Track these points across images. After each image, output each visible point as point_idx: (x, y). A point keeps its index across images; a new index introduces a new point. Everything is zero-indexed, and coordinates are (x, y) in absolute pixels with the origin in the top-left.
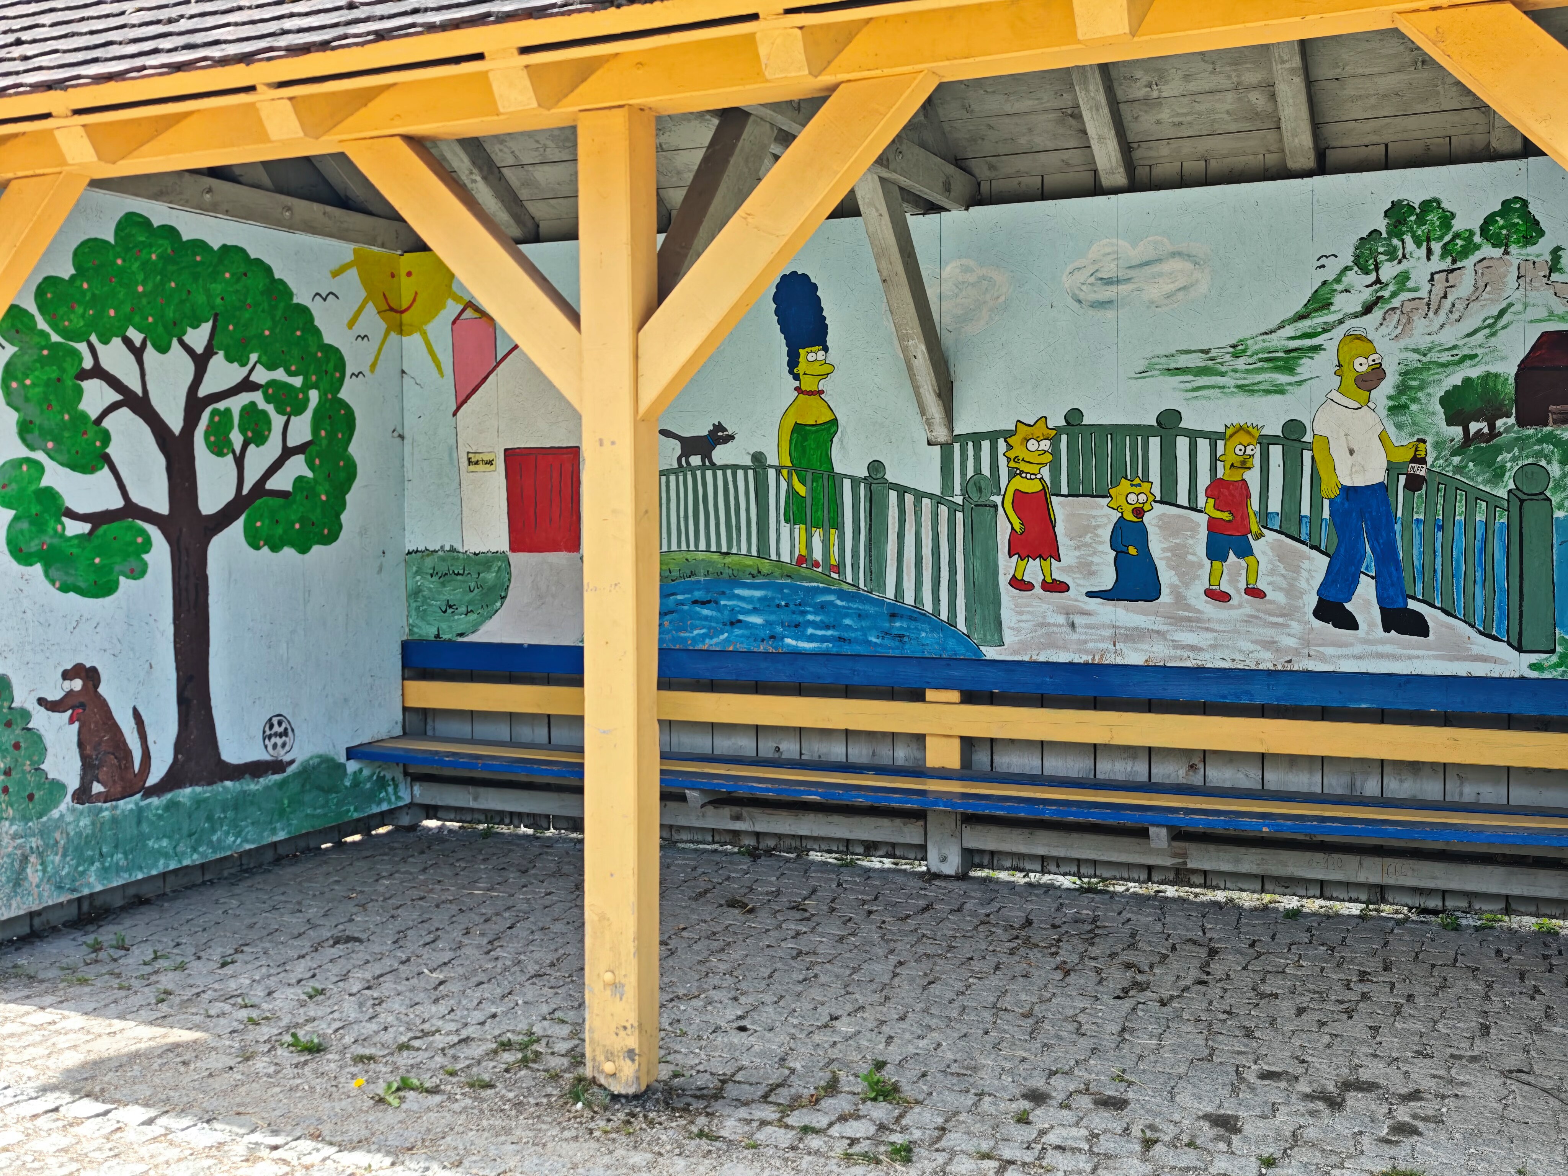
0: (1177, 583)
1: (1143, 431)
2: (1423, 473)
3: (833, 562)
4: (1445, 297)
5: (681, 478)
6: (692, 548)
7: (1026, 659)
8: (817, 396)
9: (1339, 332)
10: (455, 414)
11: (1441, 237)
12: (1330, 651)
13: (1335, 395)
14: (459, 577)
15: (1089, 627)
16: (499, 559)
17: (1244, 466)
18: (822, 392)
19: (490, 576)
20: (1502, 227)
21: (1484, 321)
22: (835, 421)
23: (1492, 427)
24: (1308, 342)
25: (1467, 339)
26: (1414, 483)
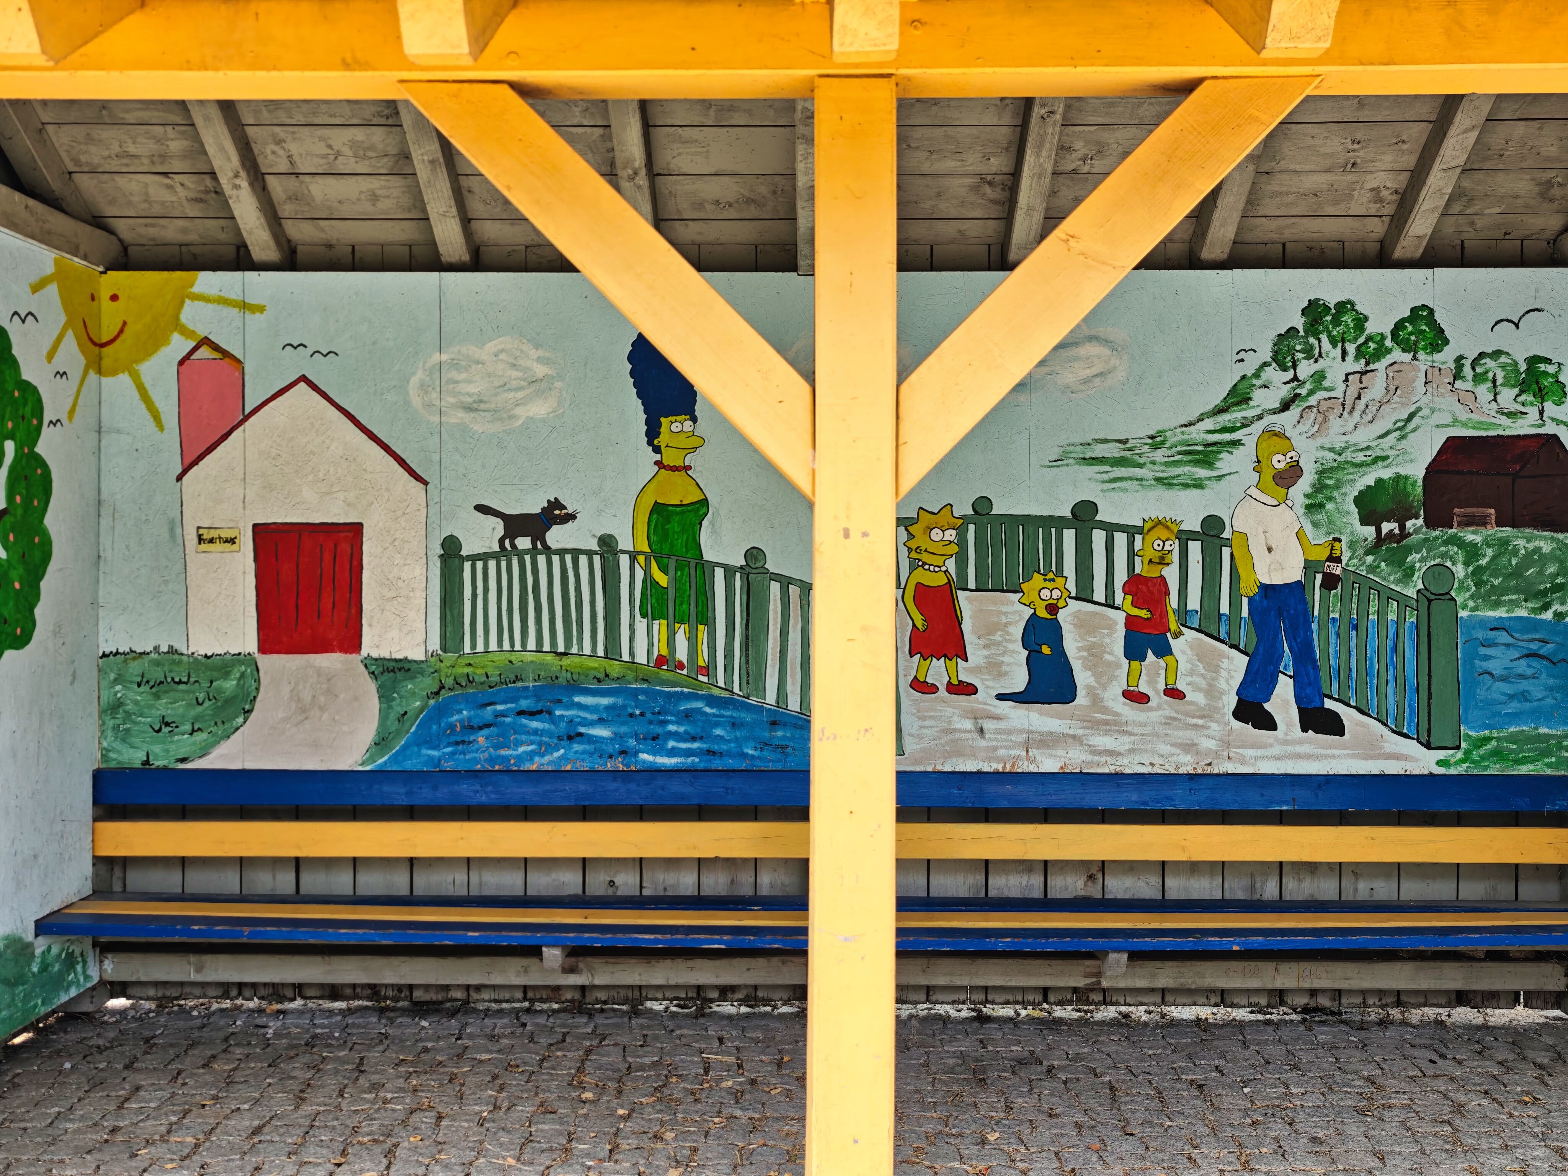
0: (1094, 684)
1: (1058, 523)
2: (1338, 572)
3: (701, 663)
4: (1359, 398)
5: (504, 564)
6: (518, 647)
7: (930, 769)
8: (683, 472)
9: (1257, 428)
10: (179, 478)
11: (1355, 339)
12: (1249, 752)
13: (1254, 492)
14: (182, 687)
15: (1000, 732)
16: (242, 663)
17: (1163, 561)
18: (689, 468)
19: (229, 685)
20: (1411, 333)
21: (1395, 423)
22: (704, 502)
23: (1402, 527)
24: (1227, 437)
25: (1379, 441)
26: (1330, 581)
